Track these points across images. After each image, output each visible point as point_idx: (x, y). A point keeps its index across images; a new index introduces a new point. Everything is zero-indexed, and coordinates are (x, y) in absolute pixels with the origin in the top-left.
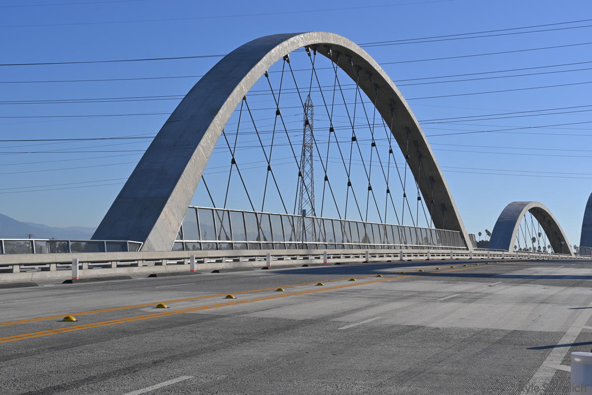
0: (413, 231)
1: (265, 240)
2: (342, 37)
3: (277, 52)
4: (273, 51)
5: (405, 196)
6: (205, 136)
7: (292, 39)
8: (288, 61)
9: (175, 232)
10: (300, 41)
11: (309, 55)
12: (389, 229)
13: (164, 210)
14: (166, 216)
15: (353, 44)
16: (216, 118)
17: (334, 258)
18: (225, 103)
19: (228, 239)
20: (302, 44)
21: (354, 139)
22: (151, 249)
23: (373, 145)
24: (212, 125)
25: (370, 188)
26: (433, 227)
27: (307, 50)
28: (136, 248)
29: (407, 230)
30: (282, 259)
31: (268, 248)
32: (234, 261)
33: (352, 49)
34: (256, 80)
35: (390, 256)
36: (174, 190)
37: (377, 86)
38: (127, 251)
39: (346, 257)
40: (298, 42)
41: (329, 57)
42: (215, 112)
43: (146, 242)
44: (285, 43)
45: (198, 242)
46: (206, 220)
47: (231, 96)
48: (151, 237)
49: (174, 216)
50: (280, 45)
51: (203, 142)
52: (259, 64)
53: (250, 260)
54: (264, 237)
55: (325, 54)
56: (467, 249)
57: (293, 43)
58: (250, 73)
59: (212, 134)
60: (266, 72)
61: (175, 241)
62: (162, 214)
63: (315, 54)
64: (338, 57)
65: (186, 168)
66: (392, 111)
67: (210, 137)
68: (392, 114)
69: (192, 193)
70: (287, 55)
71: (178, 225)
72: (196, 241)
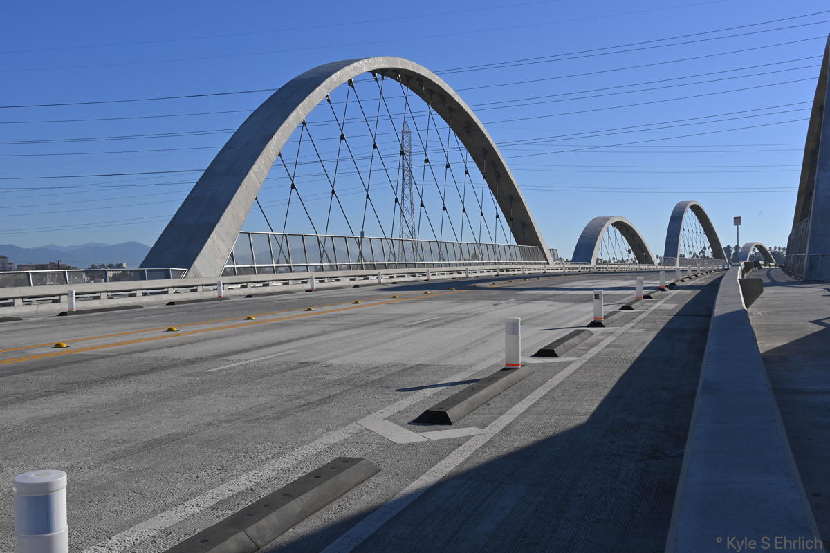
0: (490, 248)
1: (329, 261)
2: (411, 62)
3: (338, 78)
4: (333, 76)
5: (482, 214)
6: (257, 162)
7: (355, 64)
8: (353, 86)
9: (224, 258)
10: (364, 66)
11: (376, 80)
12: (464, 248)
13: (211, 236)
14: (214, 242)
15: (423, 68)
16: (270, 143)
17: (399, 277)
18: (280, 129)
19: (287, 263)
20: (366, 69)
21: (427, 161)
22: (197, 276)
23: (448, 166)
24: (265, 150)
25: (444, 208)
26: (514, 243)
27: (374, 75)
28: (178, 275)
29: (484, 248)
30: (339, 280)
31: (333, 270)
32: (284, 284)
33: (422, 74)
34: (315, 106)
35: (461, 273)
36: (223, 216)
37: (451, 110)
38: (170, 278)
39: (412, 276)
40: (362, 67)
41: (398, 81)
42: (268, 138)
43: (192, 268)
44: (347, 69)
45: (251, 267)
46: (260, 246)
47: (286, 122)
48: (196, 263)
49: (224, 241)
50: (342, 70)
51: (255, 168)
52: (318, 89)
53: (303, 283)
54: (329, 259)
55: (395, 78)
56: (548, 263)
57: (355, 68)
58: (307, 99)
59: (265, 160)
60: (327, 96)
61: (225, 266)
62: (209, 240)
63: (383, 79)
64: (408, 82)
65: (237, 194)
66: (468, 133)
67: (263, 162)
68: (468, 136)
69: (244, 218)
70: (351, 80)
71: (229, 250)
72: (250, 266)
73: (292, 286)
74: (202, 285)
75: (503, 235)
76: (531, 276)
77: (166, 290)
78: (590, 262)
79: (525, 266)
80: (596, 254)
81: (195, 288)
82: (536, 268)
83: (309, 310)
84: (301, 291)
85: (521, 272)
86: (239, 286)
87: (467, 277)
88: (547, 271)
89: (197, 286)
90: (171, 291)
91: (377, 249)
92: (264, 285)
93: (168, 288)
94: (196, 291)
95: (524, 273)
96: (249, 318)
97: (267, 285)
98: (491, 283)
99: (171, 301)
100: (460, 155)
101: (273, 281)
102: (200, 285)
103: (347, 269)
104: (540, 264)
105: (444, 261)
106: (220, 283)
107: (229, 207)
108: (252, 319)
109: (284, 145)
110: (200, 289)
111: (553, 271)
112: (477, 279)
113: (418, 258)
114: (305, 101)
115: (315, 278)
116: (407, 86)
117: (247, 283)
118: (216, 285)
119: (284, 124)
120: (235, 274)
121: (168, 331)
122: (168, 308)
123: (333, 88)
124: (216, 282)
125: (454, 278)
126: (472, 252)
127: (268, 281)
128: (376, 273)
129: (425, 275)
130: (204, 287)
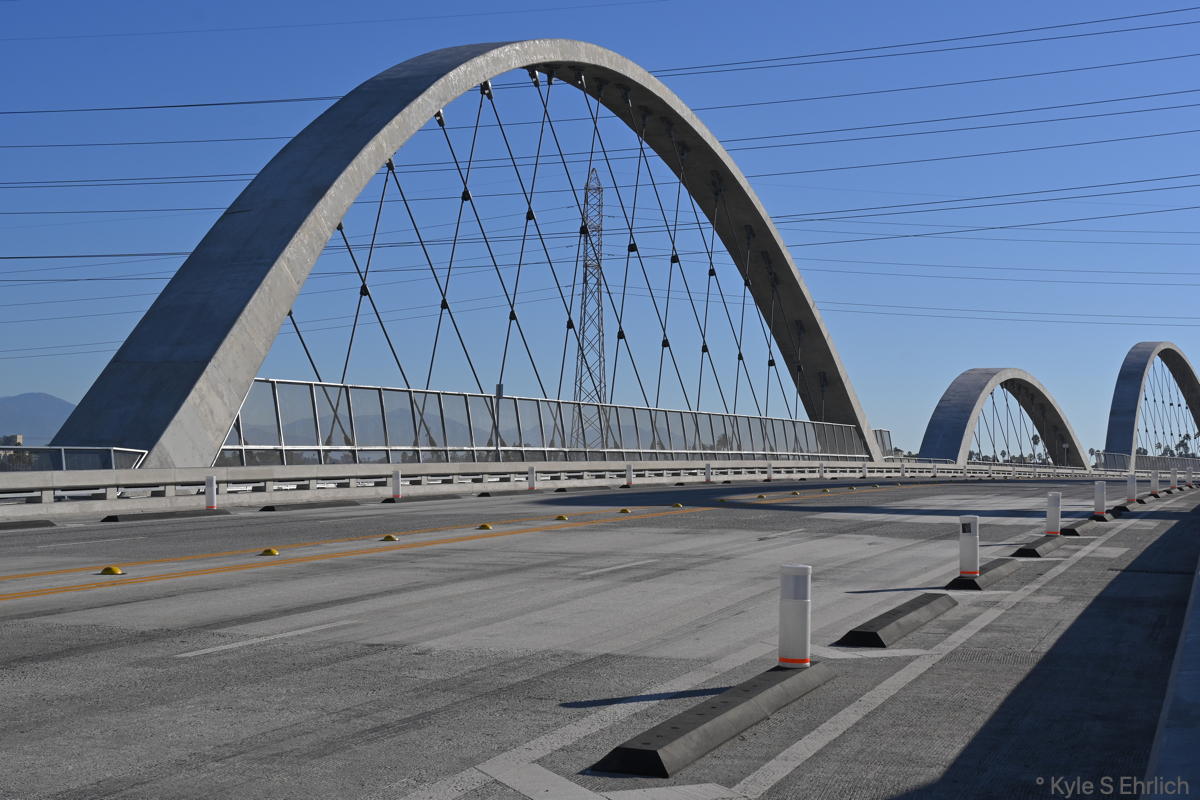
0: (756, 426)
1: (432, 443)
2: (606, 50)
3: (462, 78)
4: (451, 74)
5: (740, 357)
6: (295, 239)
7: (495, 53)
8: (490, 96)
9: (221, 431)
10: (513, 57)
11: (536, 84)
12: (703, 422)
13: (198, 385)
14: (202, 398)
15: (630, 63)
16: (321, 205)
17: (570, 477)
18: (343, 175)
19: (348, 442)
20: (516, 63)
21: (632, 248)
22: (165, 464)
23: (675, 259)
24: (310, 219)
25: (665, 344)
26: (803, 416)
27: (533, 75)
28: (128, 461)
29: (743, 424)
30: (450, 482)
31: (439, 460)
32: (340, 486)
33: (629, 74)
34: (413, 132)
35: (695, 474)
36: (222, 347)
37: (684, 148)
38: (111, 468)
39: (598, 477)
40: (509, 58)
41: (580, 87)
42: (320, 192)
43: (155, 449)
44: (479, 60)
45: (276, 450)
46: (294, 408)
47: (355, 162)
48: (167, 439)
49: (222, 397)
50: (469, 63)
51: (289, 252)
52: (420, 100)
53: (377, 484)
54: (430, 438)
55: (574, 81)
56: (871, 459)
57: (496, 61)
58: (398, 118)
59: (311, 236)
60: (438, 114)
61: (223, 447)
62: (193, 393)
63: (550, 83)
64: (600, 89)
65: (251, 303)
66: (716, 194)
67: (306, 242)
68: (716, 201)
69: (263, 353)
70: (486, 83)
71: (231, 415)
72: (271, 447)
73: (353, 492)
74: (176, 484)
75: (783, 400)
76: (835, 484)
77: (102, 491)
78: (955, 458)
79: (826, 463)
80: (968, 444)
81: (161, 488)
82: (848, 468)
83: (389, 538)
84: (374, 500)
85: (816, 475)
86: (250, 487)
87: (708, 481)
88: (868, 475)
89: (165, 484)
90: (112, 493)
91: (528, 423)
92: (300, 488)
93: (106, 487)
94: (161, 494)
95: (821, 477)
96: (268, 553)
97: (306, 487)
98: (756, 496)
99: (112, 514)
100: (699, 237)
101: (317, 479)
102: (171, 484)
103: (467, 460)
104: (855, 459)
105: (663, 448)
106: (210, 480)
107: (235, 330)
108: (272, 554)
109: (348, 209)
110: (170, 490)
111: (879, 475)
112: (727, 486)
113: (611, 442)
114: (394, 122)
115: (403, 476)
116: (597, 99)
117: (265, 481)
118: (203, 484)
119: (350, 168)
120: (242, 464)
121: (102, 574)
122: (101, 529)
123: (450, 99)
124: (203, 479)
125: (682, 484)
126: (719, 432)
127: (309, 479)
128: (526, 470)
129: (623, 476)
130: (178, 488)
